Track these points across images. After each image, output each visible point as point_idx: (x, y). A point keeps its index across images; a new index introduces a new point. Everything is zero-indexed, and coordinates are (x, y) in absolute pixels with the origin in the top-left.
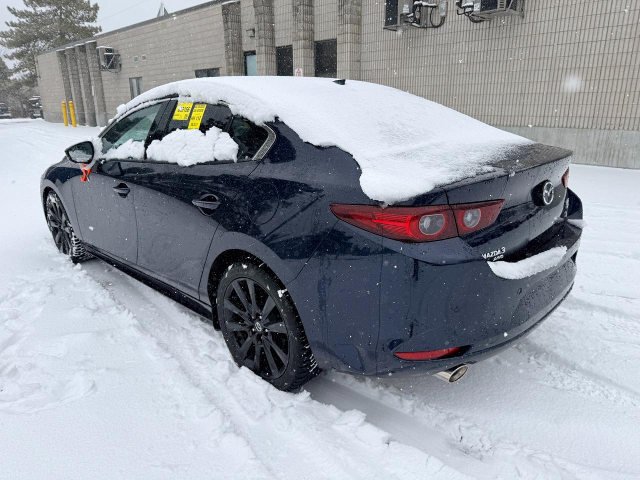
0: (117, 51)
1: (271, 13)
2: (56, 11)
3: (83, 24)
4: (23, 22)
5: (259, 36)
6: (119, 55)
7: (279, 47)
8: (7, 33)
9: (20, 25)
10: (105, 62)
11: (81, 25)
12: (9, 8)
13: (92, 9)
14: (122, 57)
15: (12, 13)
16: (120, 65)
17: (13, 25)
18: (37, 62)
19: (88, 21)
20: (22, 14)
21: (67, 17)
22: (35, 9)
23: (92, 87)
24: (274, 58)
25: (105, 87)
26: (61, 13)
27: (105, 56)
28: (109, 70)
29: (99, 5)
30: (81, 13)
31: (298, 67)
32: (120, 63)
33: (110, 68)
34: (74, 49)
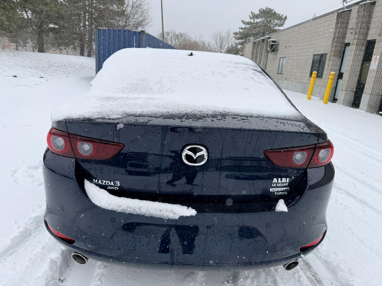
0: (278, 42)
1: (370, 17)
2: (264, 21)
3: (276, 27)
4: (247, 27)
5: (355, 33)
6: (279, 44)
7: (369, 41)
8: (237, 33)
9: (245, 28)
10: (269, 48)
11: (275, 28)
12: (242, 21)
13: (283, 19)
14: (280, 45)
15: (243, 23)
16: (278, 50)
17: (242, 29)
18: (245, 47)
19: (279, 26)
20: (248, 23)
21: (268, 24)
22: (254, 20)
23: (262, 61)
24: (364, 48)
25: (268, 62)
26: (266, 22)
27: (270, 44)
28: (271, 52)
29: (287, 17)
30: (276, 21)
31: (376, 54)
32: (278, 49)
33: (271, 51)
34: (259, 41)
